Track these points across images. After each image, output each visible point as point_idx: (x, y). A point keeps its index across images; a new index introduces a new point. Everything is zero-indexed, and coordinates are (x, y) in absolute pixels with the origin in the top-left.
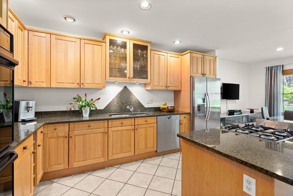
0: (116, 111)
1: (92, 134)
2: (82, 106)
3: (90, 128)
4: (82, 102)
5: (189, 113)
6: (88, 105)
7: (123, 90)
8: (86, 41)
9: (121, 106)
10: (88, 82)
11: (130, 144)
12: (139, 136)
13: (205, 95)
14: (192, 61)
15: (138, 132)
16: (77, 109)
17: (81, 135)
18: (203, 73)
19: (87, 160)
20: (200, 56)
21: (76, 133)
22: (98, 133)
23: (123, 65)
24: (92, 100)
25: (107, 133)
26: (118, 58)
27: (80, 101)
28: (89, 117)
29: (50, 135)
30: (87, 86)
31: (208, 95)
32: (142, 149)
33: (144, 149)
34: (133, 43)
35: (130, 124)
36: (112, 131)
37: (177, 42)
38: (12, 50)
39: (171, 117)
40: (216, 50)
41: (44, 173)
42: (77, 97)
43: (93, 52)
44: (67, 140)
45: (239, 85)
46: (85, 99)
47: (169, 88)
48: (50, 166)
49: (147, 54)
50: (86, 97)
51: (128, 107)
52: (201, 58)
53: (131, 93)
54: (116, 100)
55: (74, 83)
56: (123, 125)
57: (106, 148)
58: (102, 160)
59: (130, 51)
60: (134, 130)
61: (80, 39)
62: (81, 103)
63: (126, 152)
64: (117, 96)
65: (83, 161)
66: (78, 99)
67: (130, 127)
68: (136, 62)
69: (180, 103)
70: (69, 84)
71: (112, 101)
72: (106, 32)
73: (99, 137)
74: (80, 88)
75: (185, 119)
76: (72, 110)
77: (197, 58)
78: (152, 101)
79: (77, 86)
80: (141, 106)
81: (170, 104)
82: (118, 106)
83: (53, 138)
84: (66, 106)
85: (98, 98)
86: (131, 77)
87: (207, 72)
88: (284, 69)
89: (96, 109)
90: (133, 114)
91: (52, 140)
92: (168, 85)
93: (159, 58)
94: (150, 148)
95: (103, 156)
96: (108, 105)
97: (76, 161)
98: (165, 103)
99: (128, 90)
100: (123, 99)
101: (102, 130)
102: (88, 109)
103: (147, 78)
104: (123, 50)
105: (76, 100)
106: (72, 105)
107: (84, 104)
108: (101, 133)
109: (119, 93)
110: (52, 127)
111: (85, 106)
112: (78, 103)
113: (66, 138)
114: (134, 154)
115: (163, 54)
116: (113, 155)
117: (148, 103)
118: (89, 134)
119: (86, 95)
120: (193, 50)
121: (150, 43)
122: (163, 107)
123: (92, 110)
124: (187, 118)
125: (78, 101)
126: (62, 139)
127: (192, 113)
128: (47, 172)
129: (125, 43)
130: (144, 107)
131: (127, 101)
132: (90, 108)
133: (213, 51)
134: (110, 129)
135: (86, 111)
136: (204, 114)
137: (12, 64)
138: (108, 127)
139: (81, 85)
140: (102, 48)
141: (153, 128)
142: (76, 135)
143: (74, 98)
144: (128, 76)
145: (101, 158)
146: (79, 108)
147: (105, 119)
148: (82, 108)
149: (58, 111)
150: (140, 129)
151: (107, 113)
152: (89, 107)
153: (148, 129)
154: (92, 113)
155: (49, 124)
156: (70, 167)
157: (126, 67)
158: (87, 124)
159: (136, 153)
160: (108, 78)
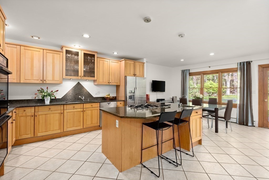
0: (71, 100)
1: (52, 114)
2: (45, 96)
3: (50, 110)
4: (45, 93)
5: (124, 101)
6: (49, 95)
7: (76, 84)
8: (48, 51)
9: (75, 96)
10: (49, 79)
11: (80, 121)
12: (86, 116)
13: (135, 89)
14: (126, 65)
15: (86, 113)
16: (41, 98)
17: (44, 115)
18: (134, 74)
19: (48, 131)
20: (132, 62)
21: (40, 113)
22: (56, 113)
23: (76, 67)
24: (52, 91)
25: (63, 113)
26: (73, 62)
27: (43, 92)
28: (50, 103)
29: (20, 115)
30: (48, 82)
31: (136, 89)
32: (88, 124)
33: (90, 124)
34: (84, 53)
35: (80, 108)
36: (67, 112)
37: (115, 53)
38: (7, 66)
39: (110, 103)
40: (144, 59)
41: (16, 140)
42: (41, 90)
43: (53, 59)
44: (33, 118)
45: (165, 81)
46: (47, 91)
47: (110, 84)
48: (20, 135)
49: (94, 60)
50: (48, 89)
51: (80, 97)
52: (133, 64)
53: (83, 87)
54: (71, 92)
55: (38, 80)
56: (75, 108)
57: (62, 123)
58: (59, 131)
59: (81, 58)
60: (83, 112)
61: (43, 50)
62: (43, 93)
63: (77, 126)
64: (72, 89)
65: (45, 132)
66: (42, 91)
67: (80, 110)
68: (86, 66)
69: (120, 94)
70: (34, 80)
71: (68, 92)
72: (63, 45)
73: (57, 116)
74: (43, 83)
75: (120, 105)
76: (36, 99)
77: (130, 64)
78: (99, 92)
79: (41, 82)
80: (90, 96)
81: (113, 95)
82: (72, 96)
83: (22, 116)
84: (32, 96)
85: (57, 90)
86: (82, 76)
87: (137, 73)
88: (190, 72)
89: (55, 98)
90: (84, 102)
91: (22, 118)
92: (110, 82)
93: (104, 63)
94: (95, 124)
95: (60, 129)
96: (65, 95)
97: (40, 132)
98: (108, 94)
99: (81, 84)
100: (76, 91)
101: (59, 112)
102: (49, 98)
103: (94, 77)
104: (76, 57)
105: (40, 92)
106: (36, 95)
107: (46, 94)
108: (59, 113)
109: (74, 87)
110: (21, 110)
111: (47, 96)
112: (41, 94)
113: (32, 117)
114: (83, 128)
115: (107, 60)
116: (68, 128)
117: (96, 94)
118: (50, 114)
119: (47, 88)
120: (127, 59)
121: (97, 52)
122: (107, 96)
123: (52, 99)
124: (122, 104)
125: (41, 92)
126: (29, 117)
127: (125, 100)
128: (18, 140)
129: (78, 52)
130: (93, 97)
131: (80, 93)
132: (51, 97)
133: (142, 59)
134: (65, 111)
135: (47, 100)
136: (134, 101)
137: (7, 73)
138: (64, 110)
139: (44, 81)
140: (60, 56)
141: (97, 110)
142: (40, 115)
143: (38, 90)
144: (80, 75)
145: (58, 130)
146: (42, 97)
147: (62, 104)
148: (45, 97)
149: (25, 100)
150: (87, 111)
151: (64, 101)
152: (49, 96)
153: (93, 111)
154: (52, 101)
155: (20, 107)
156: (35, 136)
157: (78, 69)
158: (48, 107)
159: (84, 127)
160: (64, 76)
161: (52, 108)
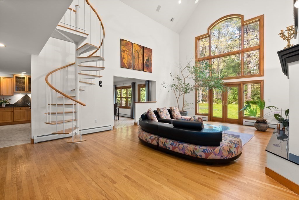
3: (5, 110)
6: (5, 102)
7: (25, 96)
8: (3, 78)
9: (22, 103)
10: (5, 93)
11: (25, 116)
17: (1, 112)
24: (7, 100)
25: (13, 112)
30: (4, 95)
34: (29, 77)
43: (7, 81)
51: (26, 103)
56: (21, 109)
60: (27, 111)
62: (1, 101)
63: (23, 119)
64: (21, 99)
65: (2, 121)
67: (25, 110)
71: (18, 101)
73: (9, 113)
74: (1, 96)
85: (10, 99)
89: (9, 104)
96: (16, 102)
100: (25, 100)
101: (11, 111)
104: (23, 80)
107: (3, 101)
109: (23, 97)
116: (16, 120)
118: (5, 112)
119: (4, 98)
123: (7, 104)
129: (24, 77)
134: (15, 111)
135: (4, 105)
139: (1, 94)
140: (11, 80)
144: (26, 90)
145: (10, 120)
147: (12, 107)
148: (2, 103)
154: (7, 106)
157: (24, 87)
158: (4, 108)
159: (28, 120)
160: (15, 91)
161: (6, 108)
